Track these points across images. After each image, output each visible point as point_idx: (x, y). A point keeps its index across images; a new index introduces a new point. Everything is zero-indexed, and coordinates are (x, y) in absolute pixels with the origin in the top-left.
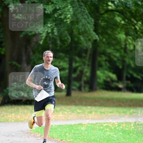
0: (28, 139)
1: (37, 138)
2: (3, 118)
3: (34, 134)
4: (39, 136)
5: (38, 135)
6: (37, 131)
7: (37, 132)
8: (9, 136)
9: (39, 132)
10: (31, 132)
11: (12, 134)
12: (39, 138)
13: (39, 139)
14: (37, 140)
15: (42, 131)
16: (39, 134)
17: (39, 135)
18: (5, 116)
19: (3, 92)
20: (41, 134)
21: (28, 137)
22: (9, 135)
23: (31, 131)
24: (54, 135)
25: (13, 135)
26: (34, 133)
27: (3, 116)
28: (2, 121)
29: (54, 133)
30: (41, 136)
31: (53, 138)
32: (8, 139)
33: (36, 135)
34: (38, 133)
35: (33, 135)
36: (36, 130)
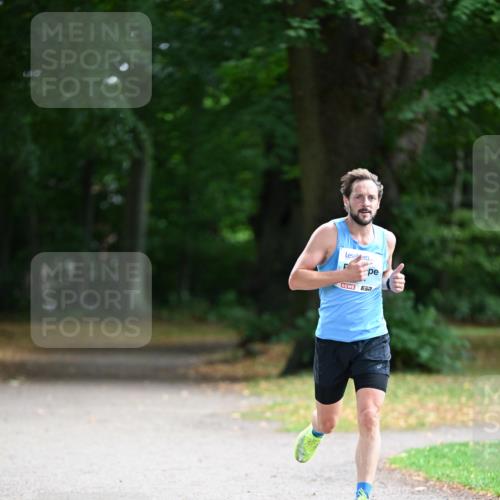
0: (381, 490)
1: (413, 486)
2: (294, 418)
3: (403, 475)
4: (420, 479)
5: (417, 478)
6: (414, 463)
7: (414, 467)
8: (315, 480)
9: (419, 468)
10: (393, 466)
11: (327, 475)
12: (421, 488)
13: (419, 491)
14: (413, 493)
15: (429, 462)
16: (421, 473)
17: (419, 475)
18: (302, 412)
19: (294, 326)
20: (427, 473)
21: (382, 483)
22: (314, 477)
23: (391, 464)
24: (472, 476)
25: (330, 478)
26: (404, 471)
27: (295, 411)
28: (291, 426)
29: (472, 469)
30: (427, 480)
31: (470, 489)
32: (313, 490)
33: (410, 475)
34: (417, 471)
35: (399, 476)
36: (409, 458)
